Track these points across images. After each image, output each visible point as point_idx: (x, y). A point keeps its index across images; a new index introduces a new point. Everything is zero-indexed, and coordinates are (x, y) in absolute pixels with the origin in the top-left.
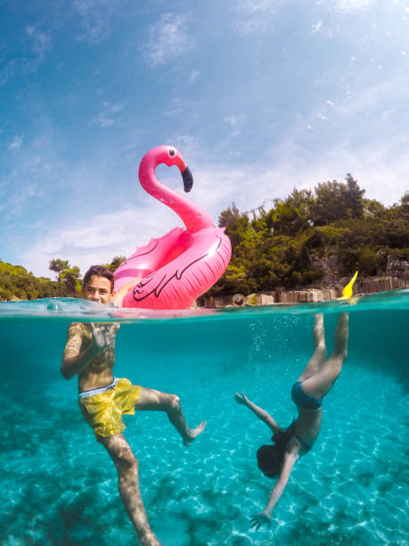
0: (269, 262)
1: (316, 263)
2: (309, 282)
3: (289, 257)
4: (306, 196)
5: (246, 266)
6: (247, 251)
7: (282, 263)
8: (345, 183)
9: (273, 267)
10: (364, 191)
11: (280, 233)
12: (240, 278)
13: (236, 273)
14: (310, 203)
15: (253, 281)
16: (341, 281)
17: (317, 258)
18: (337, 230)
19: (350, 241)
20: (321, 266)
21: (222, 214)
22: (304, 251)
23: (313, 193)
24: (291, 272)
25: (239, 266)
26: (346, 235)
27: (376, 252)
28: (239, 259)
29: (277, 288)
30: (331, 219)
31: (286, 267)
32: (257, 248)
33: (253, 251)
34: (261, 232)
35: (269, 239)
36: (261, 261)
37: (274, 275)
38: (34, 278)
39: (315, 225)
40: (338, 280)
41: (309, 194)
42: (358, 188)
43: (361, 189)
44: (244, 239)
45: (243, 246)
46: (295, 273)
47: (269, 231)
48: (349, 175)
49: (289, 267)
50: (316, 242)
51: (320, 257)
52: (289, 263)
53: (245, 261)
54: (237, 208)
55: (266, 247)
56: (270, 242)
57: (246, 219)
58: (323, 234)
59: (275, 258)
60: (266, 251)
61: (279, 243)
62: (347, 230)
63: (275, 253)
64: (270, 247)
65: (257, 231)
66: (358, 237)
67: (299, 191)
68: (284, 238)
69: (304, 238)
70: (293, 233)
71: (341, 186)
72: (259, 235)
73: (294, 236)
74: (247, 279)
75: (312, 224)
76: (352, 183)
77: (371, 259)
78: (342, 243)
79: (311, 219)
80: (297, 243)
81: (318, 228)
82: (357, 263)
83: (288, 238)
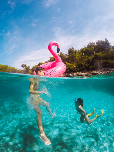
0: (82, 63)
1: (96, 64)
2: (93, 69)
3: (88, 62)
4: (93, 44)
5: (76, 64)
6: (76, 60)
7: (86, 63)
8: (105, 41)
9: (84, 65)
10: (110, 43)
12: (74, 67)
13: (73, 66)
14: (94, 46)
15: (78, 69)
16: (103, 69)
17: (96, 62)
18: (102, 54)
19: (106, 58)
20: (98, 64)
21: (69, 49)
22: (93, 60)
23: (95, 43)
24: (89, 66)
25: (74, 64)
26: (105, 56)
27: (113, 61)
28: (74, 62)
29: (85, 71)
30: (101, 51)
31: (87, 65)
32: (79, 59)
33: (78, 60)
34: (80, 54)
35: (83, 56)
36: (80, 63)
37: (84, 67)
38: (17, 70)
39: (96, 53)
40: (102, 69)
41: (94, 44)
42: (109, 42)
43: (109, 43)
44: (76, 57)
46: (90, 66)
47: (82, 54)
48: (106, 38)
49: (88, 65)
50: (96, 58)
51: (97, 62)
52: (88, 64)
53: (76, 63)
54: (73, 48)
56: (83, 57)
57: (76, 51)
58: (98, 56)
59: (84, 62)
60: (82, 60)
61: (85, 58)
62: (105, 54)
63: (84, 60)
64: (83, 59)
65: (79, 54)
66: (108, 57)
67: (91, 43)
68: (87, 56)
69: (93, 56)
70: (89, 55)
72: (80, 55)
73: (90, 55)
74: (76, 68)
75: (95, 52)
77: (112, 63)
78: (104, 58)
79: (95, 51)
80: (91, 58)
81: (96, 54)
82: (107, 64)
83: (88, 56)
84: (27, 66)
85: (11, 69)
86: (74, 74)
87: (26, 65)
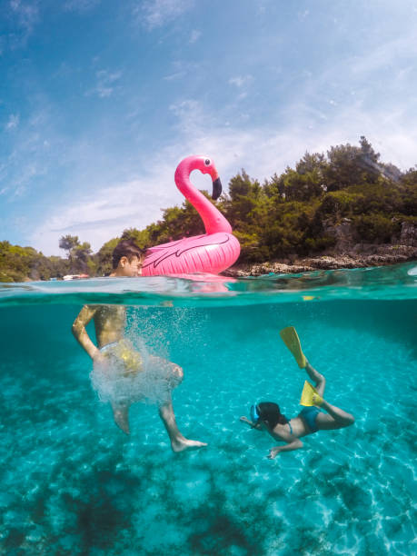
0: (281, 229)
1: (329, 229)
2: (322, 249)
3: (302, 223)
4: (319, 160)
5: (259, 234)
6: (259, 218)
7: (295, 229)
8: (359, 146)
9: (286, 234)
10: (379, 155)
11: (293, 199)
12: (253, 245)
13: (249, 241)
14: (323, 167)
15: (266, 249)
16: (355, 248)
17: (331, 223)
18: (351, 195)
19: (364, 208)
20: (335, 232)
21: (232, 181)
22: (318, 216)
23: (326, 156)
24: (304, 238)
25: (251, 234)
26: (360, 201)
27: (390, 218)
28: (252, 226)
29: (290, 256)
30: (346, 184)
31: (299, 234)
32: (269, 214)
33: (266, 218)
34: (273, 198)
35: (281, 205)
36: (273, 228)
37: (286, 242)
38: (44, 258)
39: (329, 190)
40: (352, 247)
41: (321, 158)
42: (373, 151)
43: (376, 153)
44: (256, 206)
45: (255, 213)
46: (308, 240)
47: (280, 197)
48: (363, 138)
49: (302, 234)
50: (329, 207)
51: (334, 222)
52: (302, 230)
53: (258, 228)
54: (247, 173)
55: (278, 213)
56: (283, 208)
57: (257, 184)
58: (336, 200)
59: (288, 225)
60: (278, 218)
61: (292, 209)
62: (361, 195)
63: (288, 219)
64: (283, 213)
65: (270, 197)
66: (372, 203)
67: (311, 155)
68: (297, 204)
69: (318, 203)
70: (306, 198)
71: (355, 149)
72: (271, 201)
73: (308, 200)
74: (260, 246)
75: (325, 189)
76: (366, 146)
77: (385, 225)
78: (356, 209)
79: (325, 184)
80: (310, 209)
81: (331, 193)
82: (371, 230)
83: (300, 204)
84: (81, 244)
85: (23, 257)
86: (253, 271)
87: (77, 238)
